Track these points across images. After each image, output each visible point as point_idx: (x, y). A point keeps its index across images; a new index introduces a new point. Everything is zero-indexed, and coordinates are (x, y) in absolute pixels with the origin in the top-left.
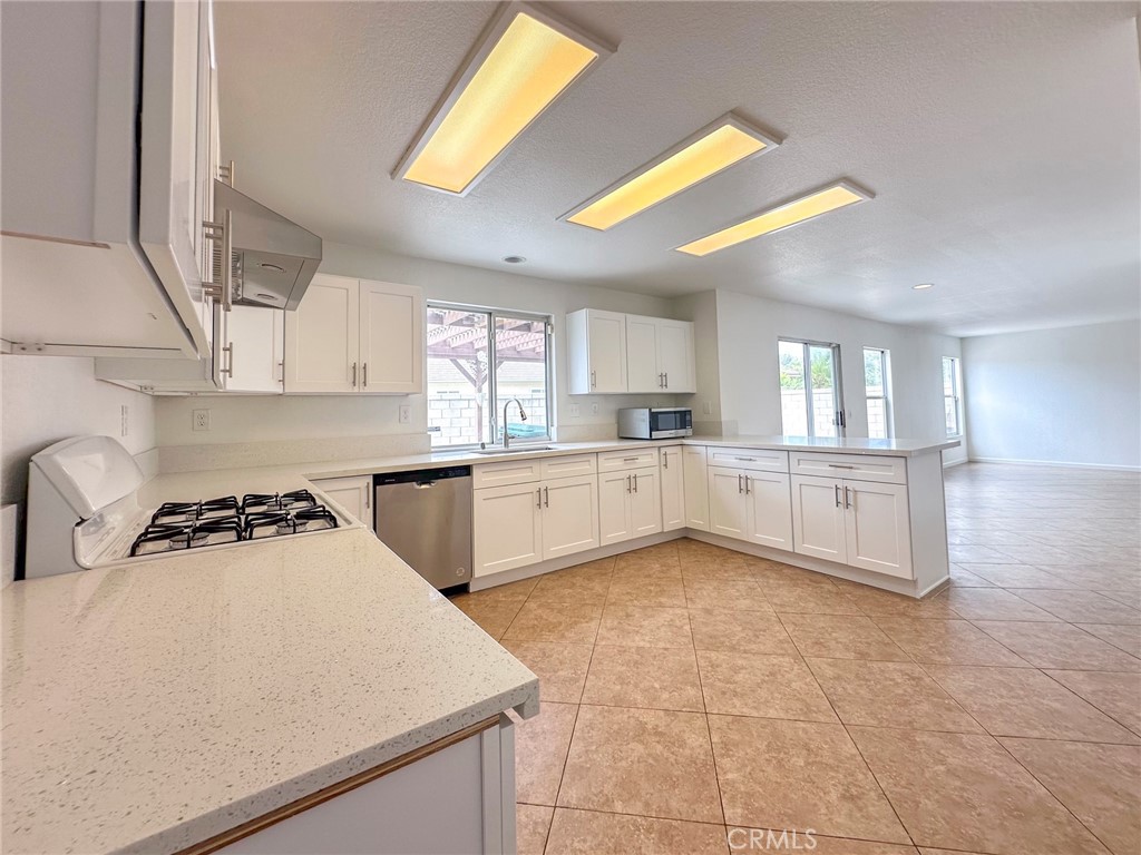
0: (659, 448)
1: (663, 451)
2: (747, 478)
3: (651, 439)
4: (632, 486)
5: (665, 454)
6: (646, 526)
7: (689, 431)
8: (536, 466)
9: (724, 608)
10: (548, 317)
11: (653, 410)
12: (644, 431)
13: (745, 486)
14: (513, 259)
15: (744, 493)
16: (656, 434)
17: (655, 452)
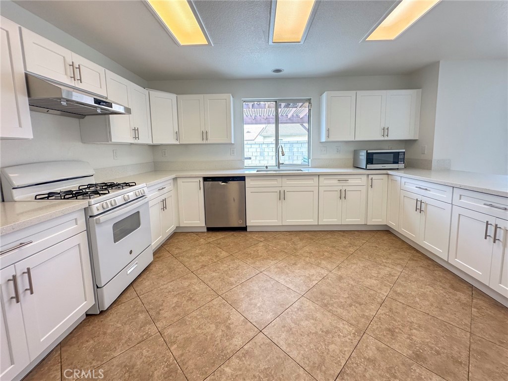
0: (368, 175)
1: (370, 177)
2: (421, 202)
3: (366, 169)
4: (343, 195)
5: (372, 179)
6: (353, 218)
7: (401, 165)
8: (279, 179)
9: (354, 280)
10: (310, 100)
11: (368, 151)
12: (363, 163)
13: (420, 207)
14: (278, 71)
15: (418, 210)
16: (370, 166)
17: (365, 178)
